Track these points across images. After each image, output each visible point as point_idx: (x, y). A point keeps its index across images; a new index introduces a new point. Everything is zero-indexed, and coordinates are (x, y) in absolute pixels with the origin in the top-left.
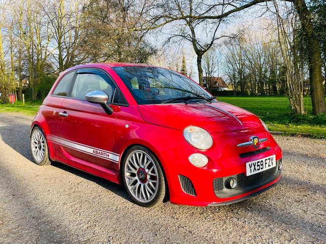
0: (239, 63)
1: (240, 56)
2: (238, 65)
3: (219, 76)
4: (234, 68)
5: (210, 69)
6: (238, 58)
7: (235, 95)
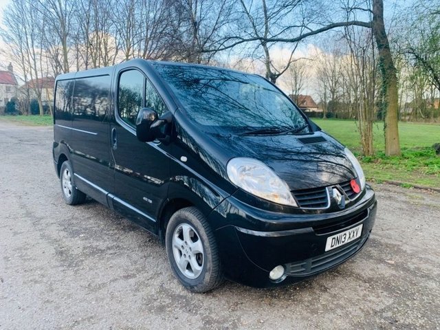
0: (332, 81)
1: (333, 72)
2: (330, 82)
3: (308, 95)
4: (325, 86)
5: (298, 86)
6: (331, 74)
7: (325, 117)
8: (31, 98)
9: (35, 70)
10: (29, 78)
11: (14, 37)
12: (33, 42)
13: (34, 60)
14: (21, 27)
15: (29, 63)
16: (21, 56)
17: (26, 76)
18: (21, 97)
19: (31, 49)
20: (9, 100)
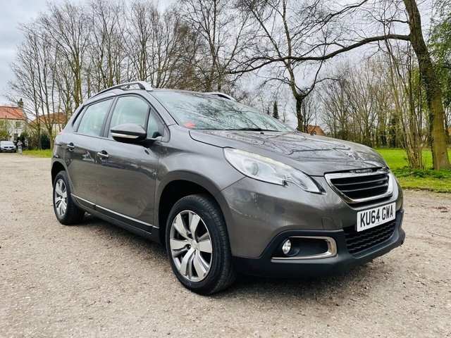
0: (340, 110)
1: (342, 102)
2: (339, 112)
3: (317, 125)
4: (335, 116)
6: (339, 104)
8: (41, 133)
9: (47, 104)
10: (40, 113)
11: (26, 72)
12: (45, 77)
13: (46, 94)
14: (33, 61)
15: (41, 97)
16: (33, 91)
17: (37, 111)
18: (31, 132)
19: (43, 83)
20: (19, 136)
